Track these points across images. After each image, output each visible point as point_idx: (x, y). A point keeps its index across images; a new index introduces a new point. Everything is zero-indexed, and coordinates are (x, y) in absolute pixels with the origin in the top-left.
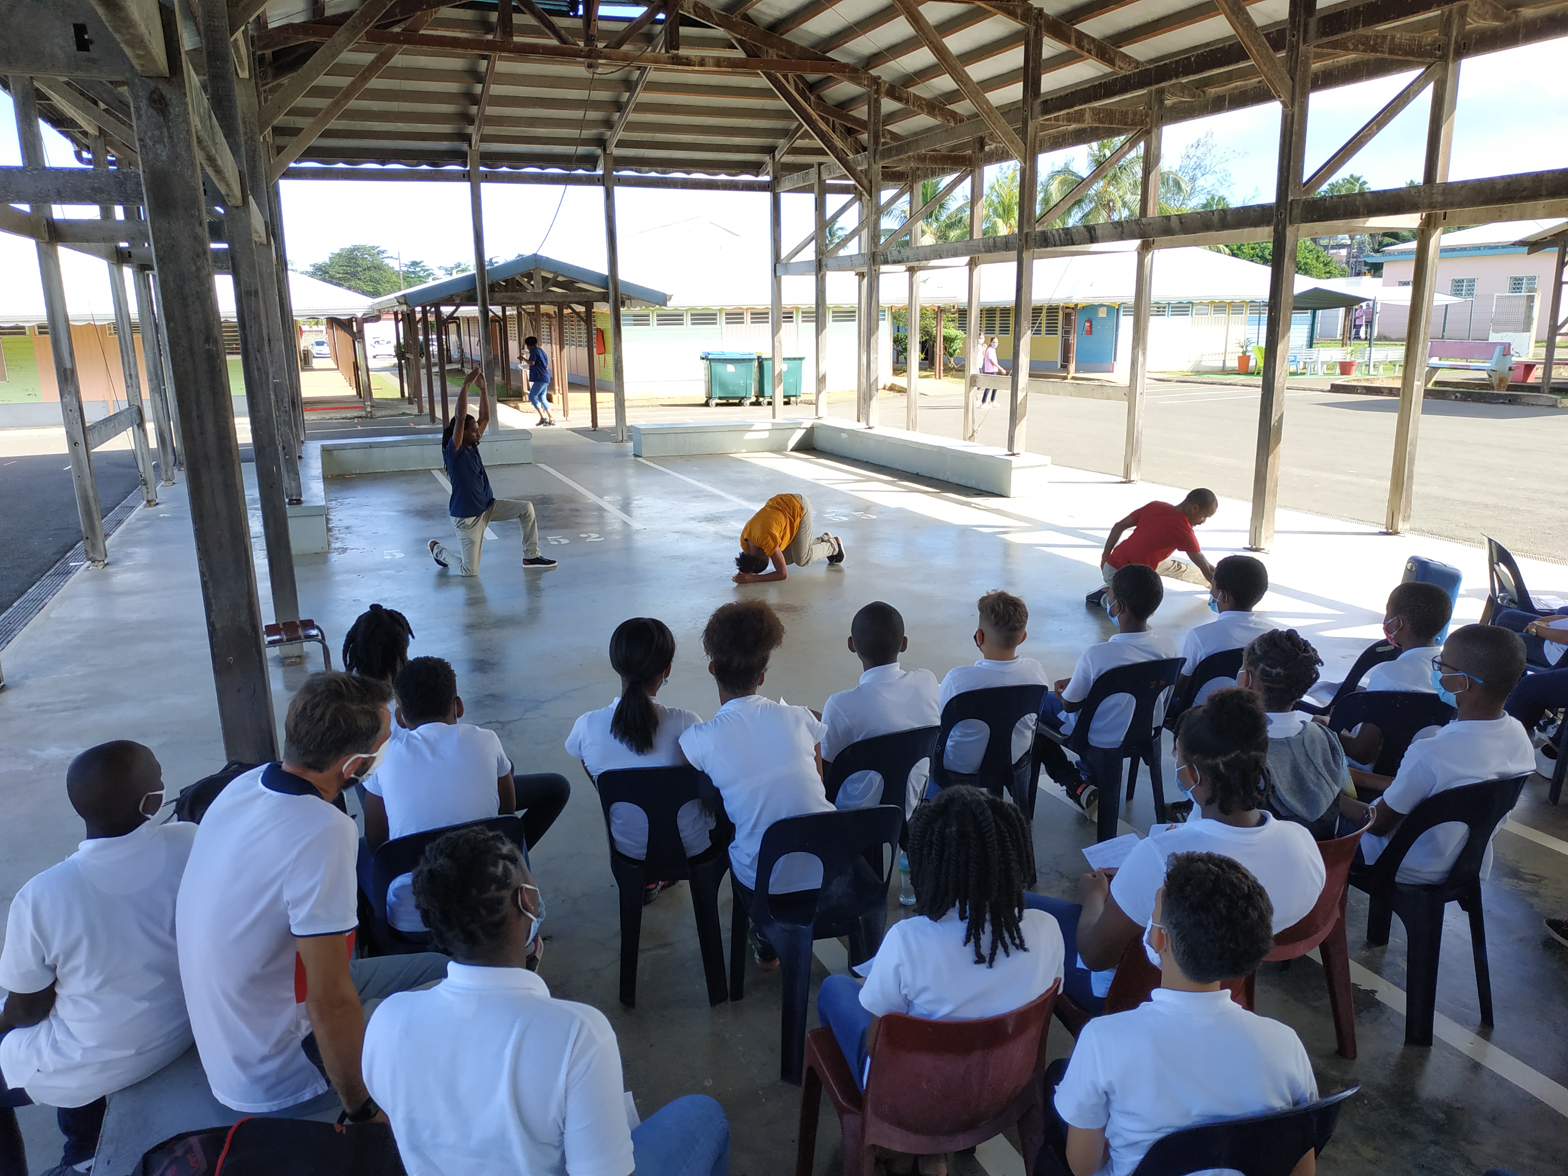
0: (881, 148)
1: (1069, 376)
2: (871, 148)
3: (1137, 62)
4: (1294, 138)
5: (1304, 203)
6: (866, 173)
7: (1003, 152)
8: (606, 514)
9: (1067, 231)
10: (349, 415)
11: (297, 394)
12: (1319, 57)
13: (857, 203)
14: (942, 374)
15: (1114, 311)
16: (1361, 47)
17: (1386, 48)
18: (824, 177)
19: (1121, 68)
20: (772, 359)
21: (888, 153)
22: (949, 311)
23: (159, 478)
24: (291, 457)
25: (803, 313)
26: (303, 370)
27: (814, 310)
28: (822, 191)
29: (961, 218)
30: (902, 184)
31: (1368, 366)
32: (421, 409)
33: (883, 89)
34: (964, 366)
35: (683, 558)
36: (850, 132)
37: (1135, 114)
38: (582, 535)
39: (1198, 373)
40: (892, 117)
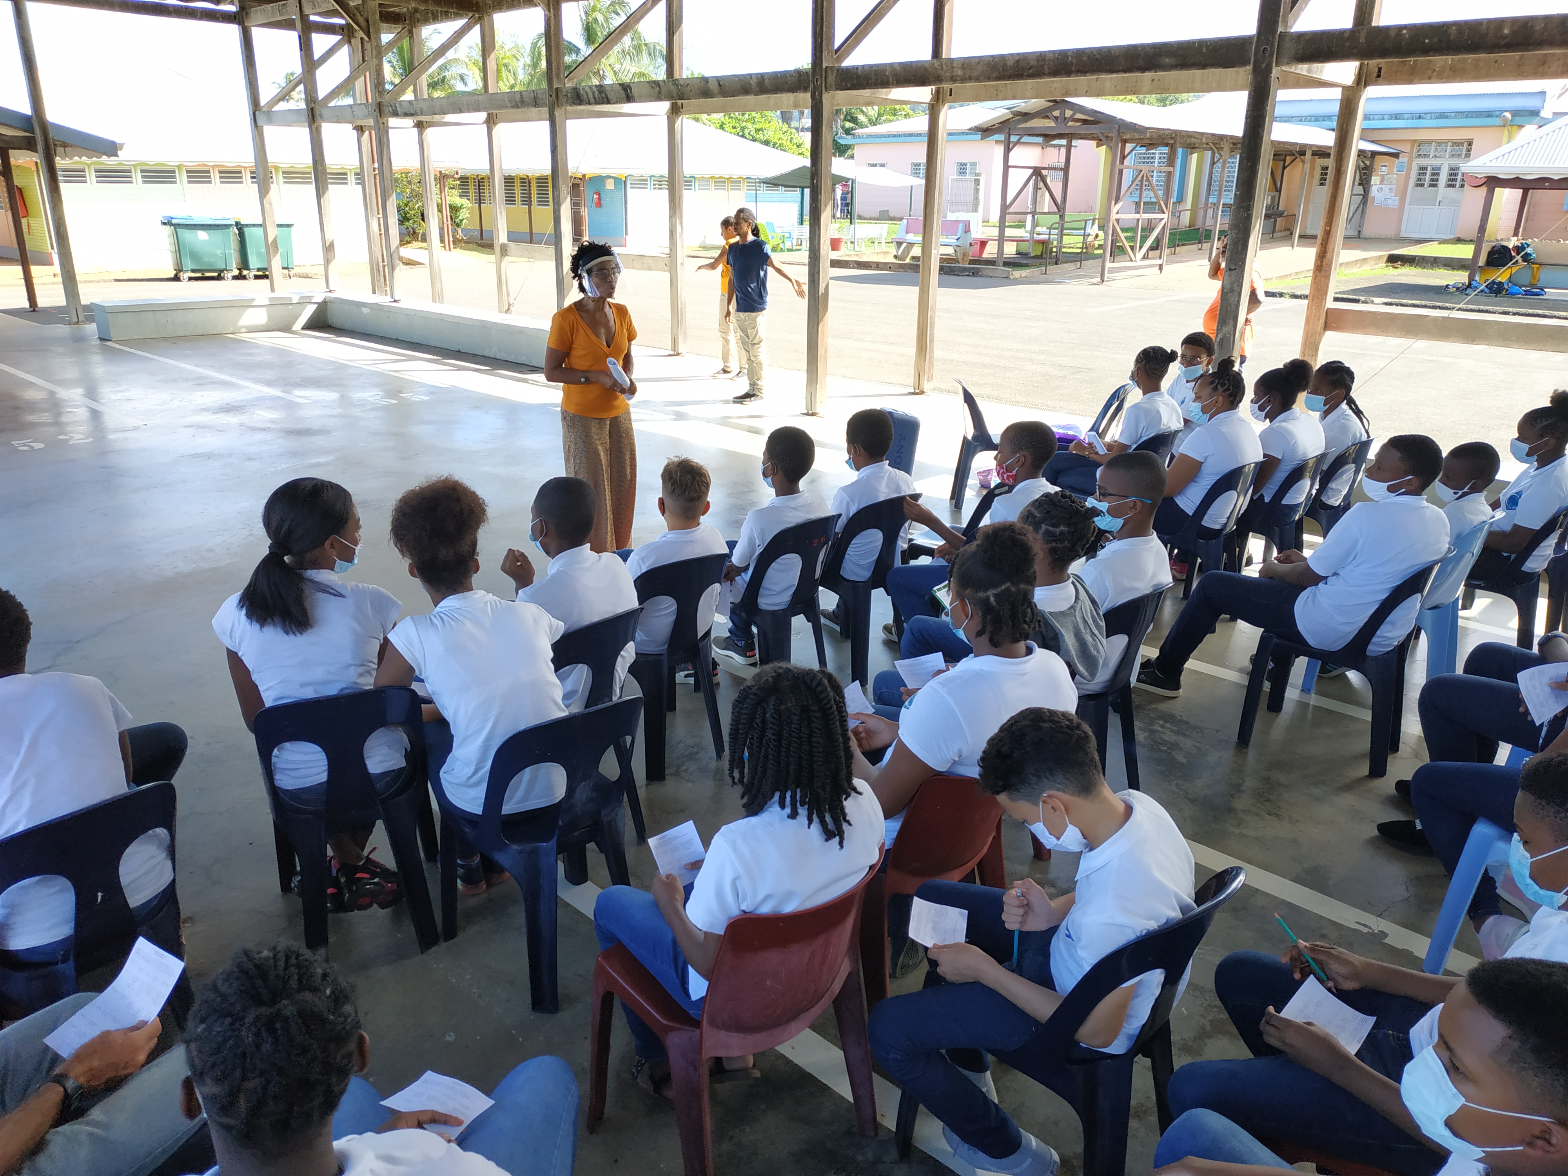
5: (837, 70)
9: (602, 87)
13: (346, 46)
14: (452, 246)
15: (620, 183)
18: (306, 11)
20: (259, 225)
22: (453, 177)
25: (284, 173)
28: (307, 30)
30: (399, 28)
31: (854, 242)
38: (60, 437)
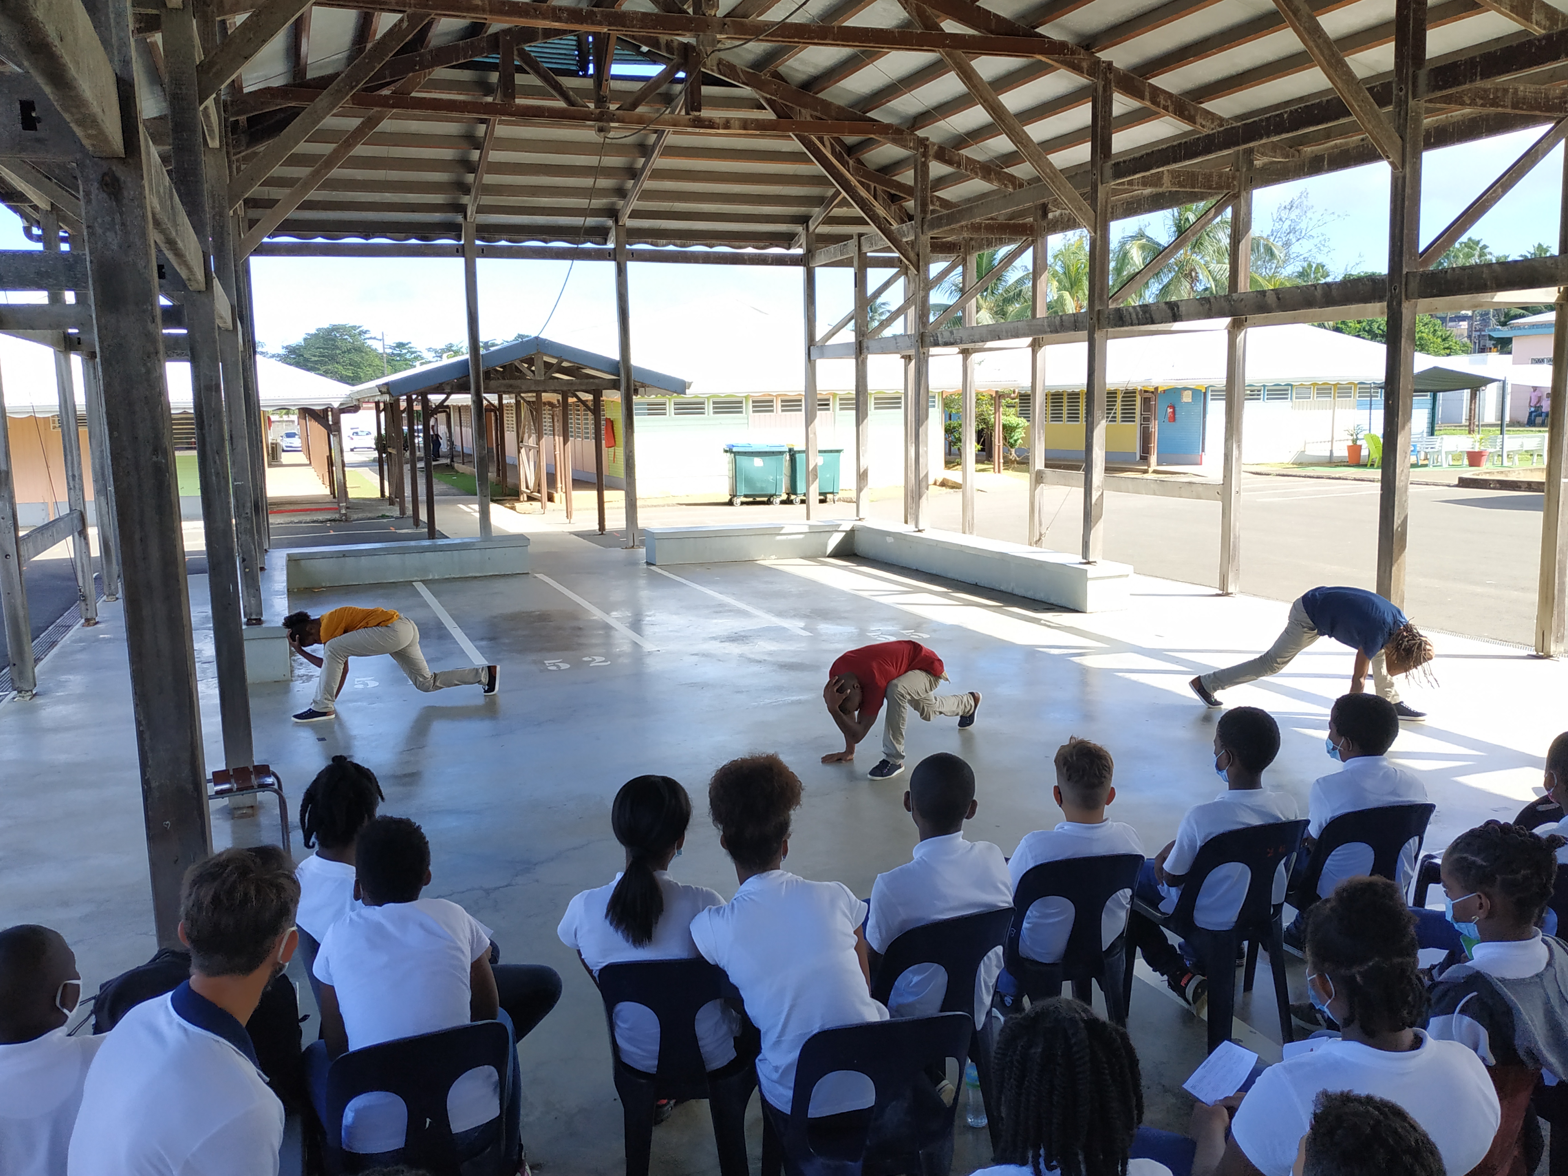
0: (929, 217)
1: (1150, 470)
2: (918, 217)
3: (1221, 119)
4: (1406, 203)
5: (1422, 275)
6: (913, 244)
7: (1069, 220)
8: (613, 633)
9: (1145, 308)
10: (321, 518)
11: (262, 495)
12: (1430, 112)
13: (902, 278)
14: (1002, 468)
15: (1201, 395)
16: (1479, 102)
17: (1508, 101)
18: (865, 249)
19: (1203, 126)
20: (806, 452)
21: (937, 222)
22: (1009, 396)
23: (100, 593)
24: (251, 570)
25: (841, 399)
26: (270, 466)
27: (854, 396)
28: (863, 265)
29: (1021, 291)
30: (953, 256)
31: (1502, 456)
32: (403, 511)
33: (932, 151)
34: (1027, 458)
35: (703, 686)
36: (894, 198)
37: (1220, 177)
38: (585, 659)
39: (1300, 464)
40: (942, 182)
